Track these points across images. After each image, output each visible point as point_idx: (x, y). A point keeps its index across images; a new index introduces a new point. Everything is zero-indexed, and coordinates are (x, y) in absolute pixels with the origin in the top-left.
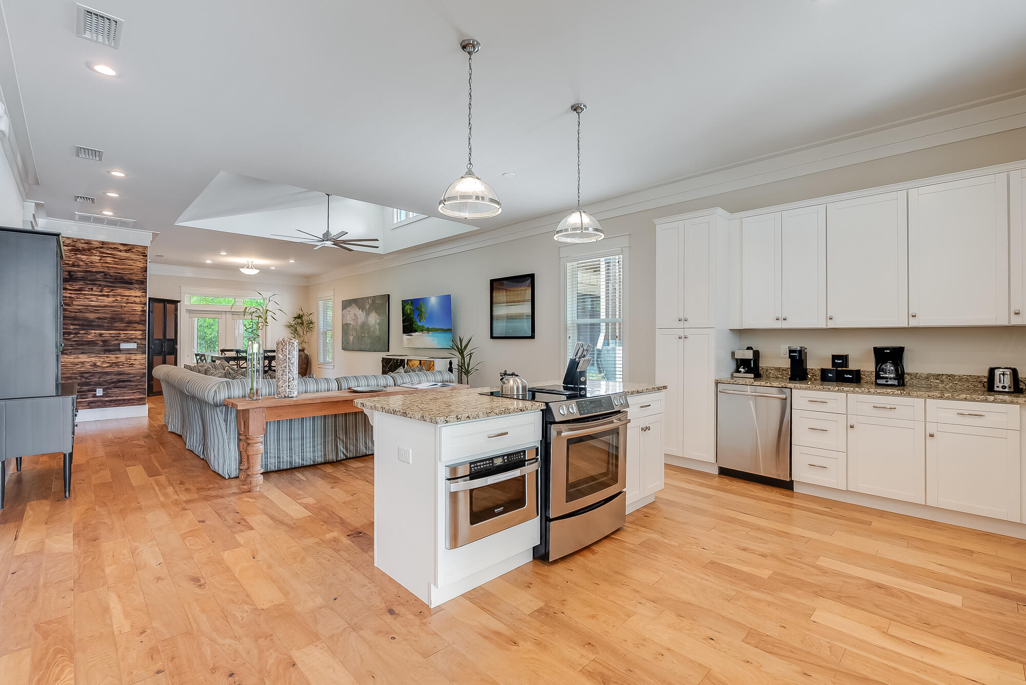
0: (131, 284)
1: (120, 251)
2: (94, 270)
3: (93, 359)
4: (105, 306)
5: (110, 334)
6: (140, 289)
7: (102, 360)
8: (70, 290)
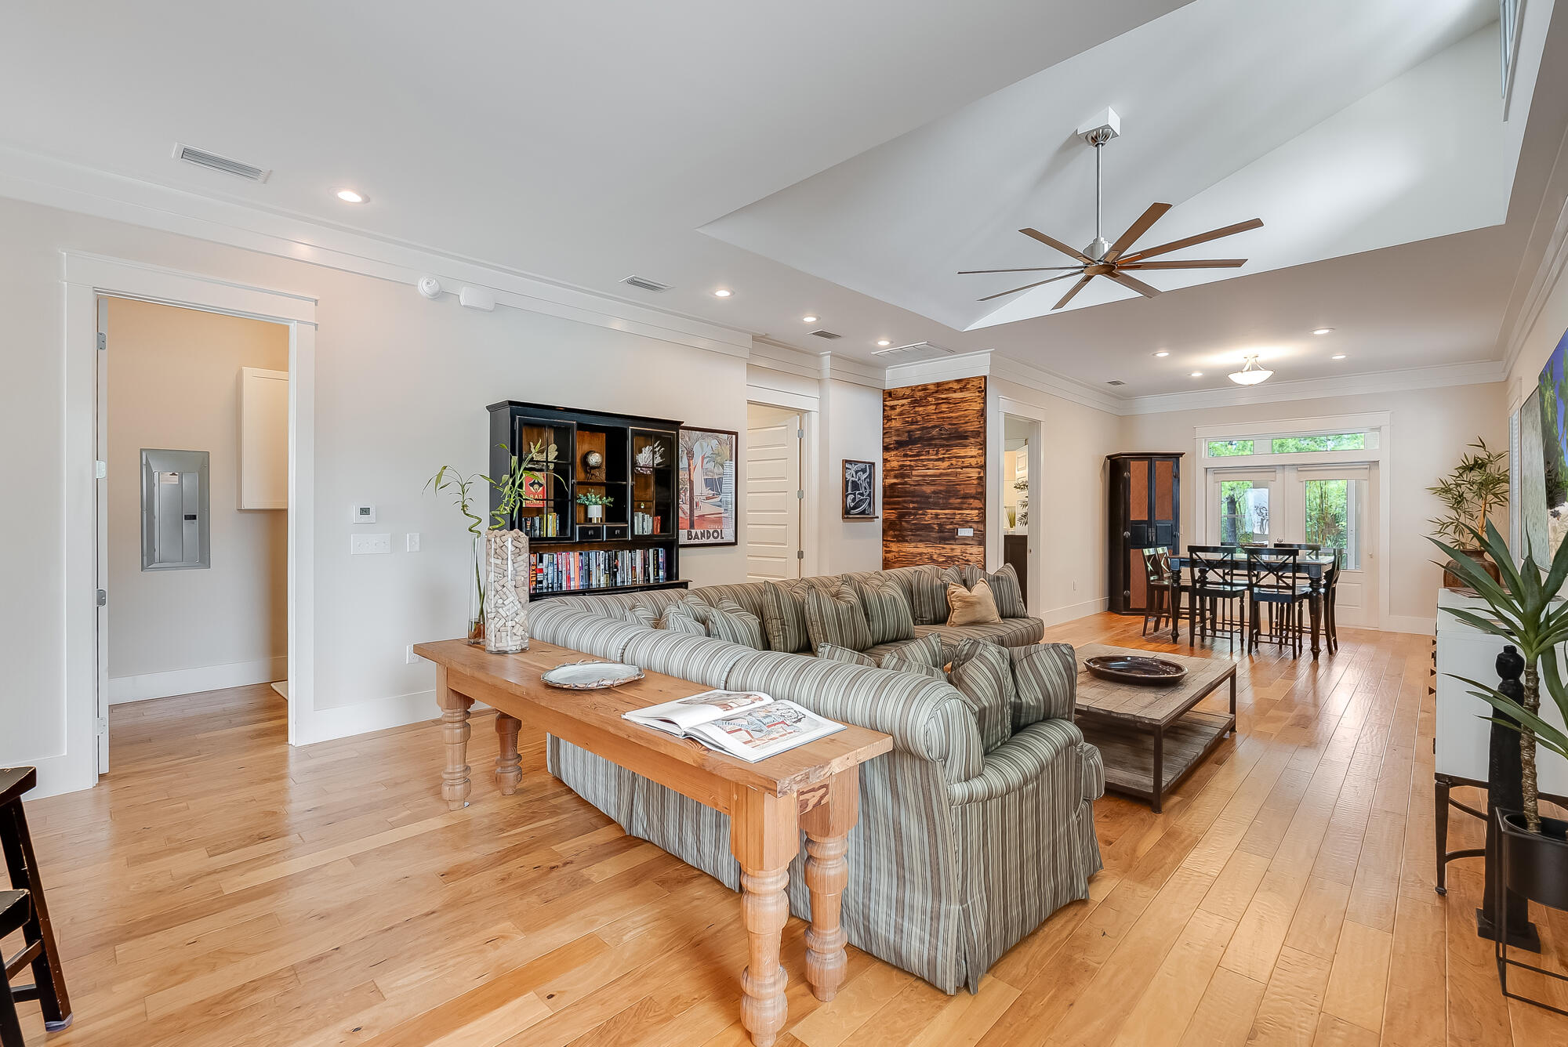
0: (966, 438)
1: (955, 392)
2: (930, 424)
3: (930, 550)
4: (941, 475)
5: (946, 514)
6: (975, 445)
7: (938, 552)
8: (911, 456)
